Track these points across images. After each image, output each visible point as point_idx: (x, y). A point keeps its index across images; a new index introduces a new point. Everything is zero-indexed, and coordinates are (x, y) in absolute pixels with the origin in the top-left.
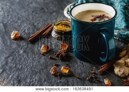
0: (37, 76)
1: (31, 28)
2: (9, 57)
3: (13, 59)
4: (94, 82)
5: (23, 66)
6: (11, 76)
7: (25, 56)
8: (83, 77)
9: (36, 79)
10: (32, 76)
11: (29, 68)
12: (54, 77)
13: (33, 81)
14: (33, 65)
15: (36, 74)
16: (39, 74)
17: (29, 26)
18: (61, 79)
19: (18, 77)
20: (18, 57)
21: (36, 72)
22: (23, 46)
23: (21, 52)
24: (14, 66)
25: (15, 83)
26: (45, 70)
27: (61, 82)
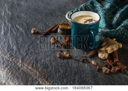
0: (48, 58)
1: (44, 26)
2: (30, 45)
3: (33, 46)
4: (85, 63)
5: (39, 51)
6: (31, 58)
9: (47, 60)
10: (45, 58)
12: (59, 59)
13: (46, 61)
14: (46, 51)
15: (48, 57)
16: (49, 57)
18: (64, 60)
19: (36, 59)
21: (48, 55)
23: (38, 42)
24: (33, 51)
25: (34, 62)
26: (53, 54)
27: (64, 62)
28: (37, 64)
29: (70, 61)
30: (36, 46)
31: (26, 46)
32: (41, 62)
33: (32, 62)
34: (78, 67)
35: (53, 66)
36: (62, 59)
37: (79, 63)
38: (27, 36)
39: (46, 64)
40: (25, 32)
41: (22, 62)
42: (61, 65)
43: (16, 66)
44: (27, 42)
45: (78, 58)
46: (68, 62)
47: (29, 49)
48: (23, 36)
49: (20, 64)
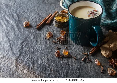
0: (45, 58)
1: (37, 17)
2: (23, 42)
3: (27, 44)
4: (88, 62)
5: (35, 50)
6: (26, 59)
7: (35, 41)
8: (79, 58)
9: (45, 61)
10: (42, 58)
11: (39, 51)
12: (58, 58)
13: (43, 63)
14: (42, 49)
15: (44, 56)
16: (46, 56)
17: (36, 16)
18: (63, 60)
19: (31, 59)
20: (30, 42)
21: (44, 55)
22: (33, 33)
23: (32, 38)
24: (28, 49)
25: (30, 64)
26: (51, 53)
27: (63, 62)
28: (33, 66)
29: (70, 60)
30: (30, 43)
31: (19, 43)
32: (38, 63)
33: (28, 64)
34: (80, 68)
35: (51, 68)
36: (61, 58)
37: (80, 63)
38: (19, 30)
39: (43, 66)
40: (16, 25)
41: (16, 64)
42: (60, 67)
43: (10, 70)
44: (20, 38)
45: (79, 57)
46: (68, 62)
47: (22, 48)
48: (14, 30)
49: (13, 67)
